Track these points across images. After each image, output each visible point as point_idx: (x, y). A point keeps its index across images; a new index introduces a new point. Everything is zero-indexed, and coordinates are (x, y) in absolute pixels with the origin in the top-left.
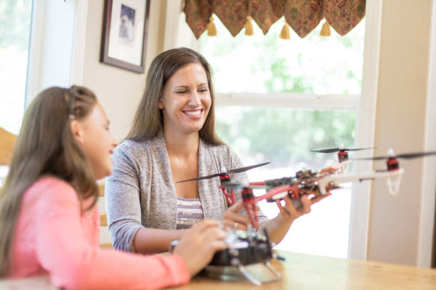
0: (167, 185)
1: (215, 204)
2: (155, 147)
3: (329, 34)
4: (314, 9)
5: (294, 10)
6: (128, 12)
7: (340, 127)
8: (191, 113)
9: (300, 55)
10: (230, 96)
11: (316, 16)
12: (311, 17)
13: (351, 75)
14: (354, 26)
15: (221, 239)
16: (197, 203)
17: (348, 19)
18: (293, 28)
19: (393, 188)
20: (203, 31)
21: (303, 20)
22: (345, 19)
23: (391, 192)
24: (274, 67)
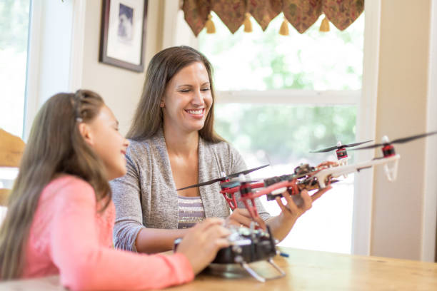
0: (168, 184)
1: (216, 202)
2: (154, 146)
3: (328, 29)
4: (313, 5)
5: (293, 6)
6: (127, 11)
7: (341, 123)
8: (194, 112)
9: (299, 52)
10: (230, 93)
11: (315, 12)
12: (310, 13)
13: (350, 70)
14: (353, 21)
15: (224, 237)
16: (197, 201)
17: (347, 15)
18: (292, 24)
19: (391, 174)
20: (202, 29)
21: (302, 16)
22: (344, 14)
23: (390, 179)
24: (273, 64)
